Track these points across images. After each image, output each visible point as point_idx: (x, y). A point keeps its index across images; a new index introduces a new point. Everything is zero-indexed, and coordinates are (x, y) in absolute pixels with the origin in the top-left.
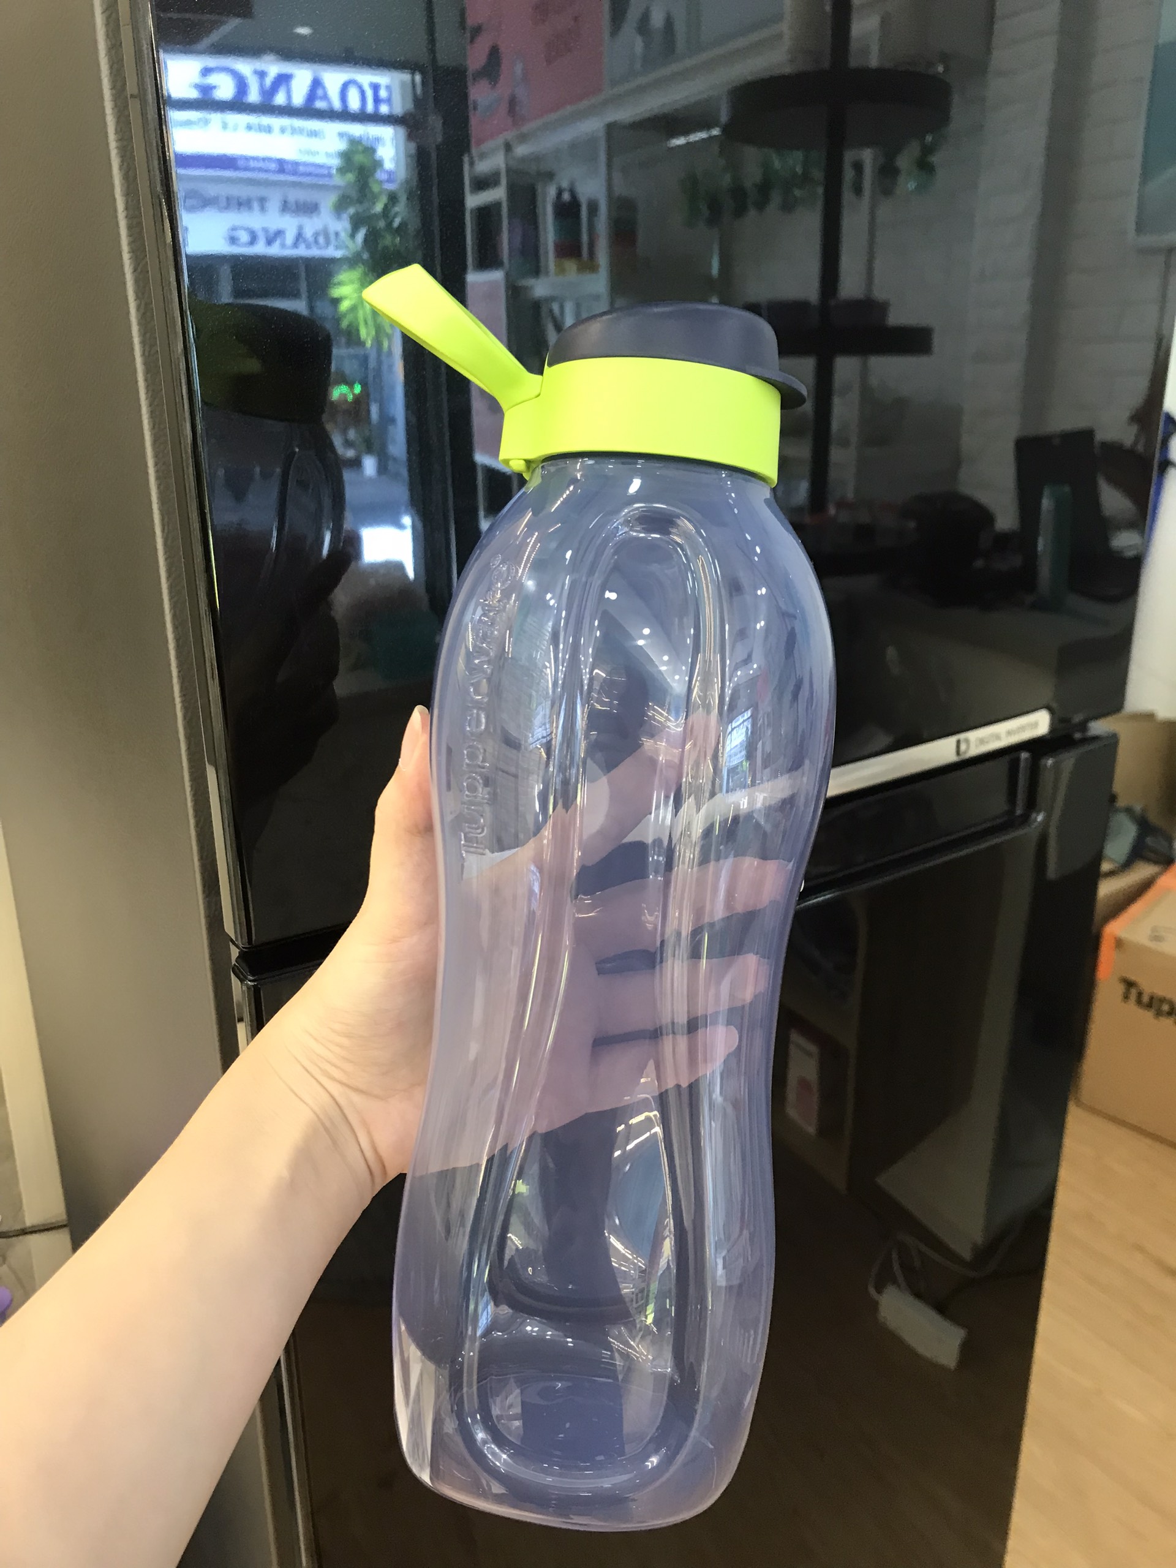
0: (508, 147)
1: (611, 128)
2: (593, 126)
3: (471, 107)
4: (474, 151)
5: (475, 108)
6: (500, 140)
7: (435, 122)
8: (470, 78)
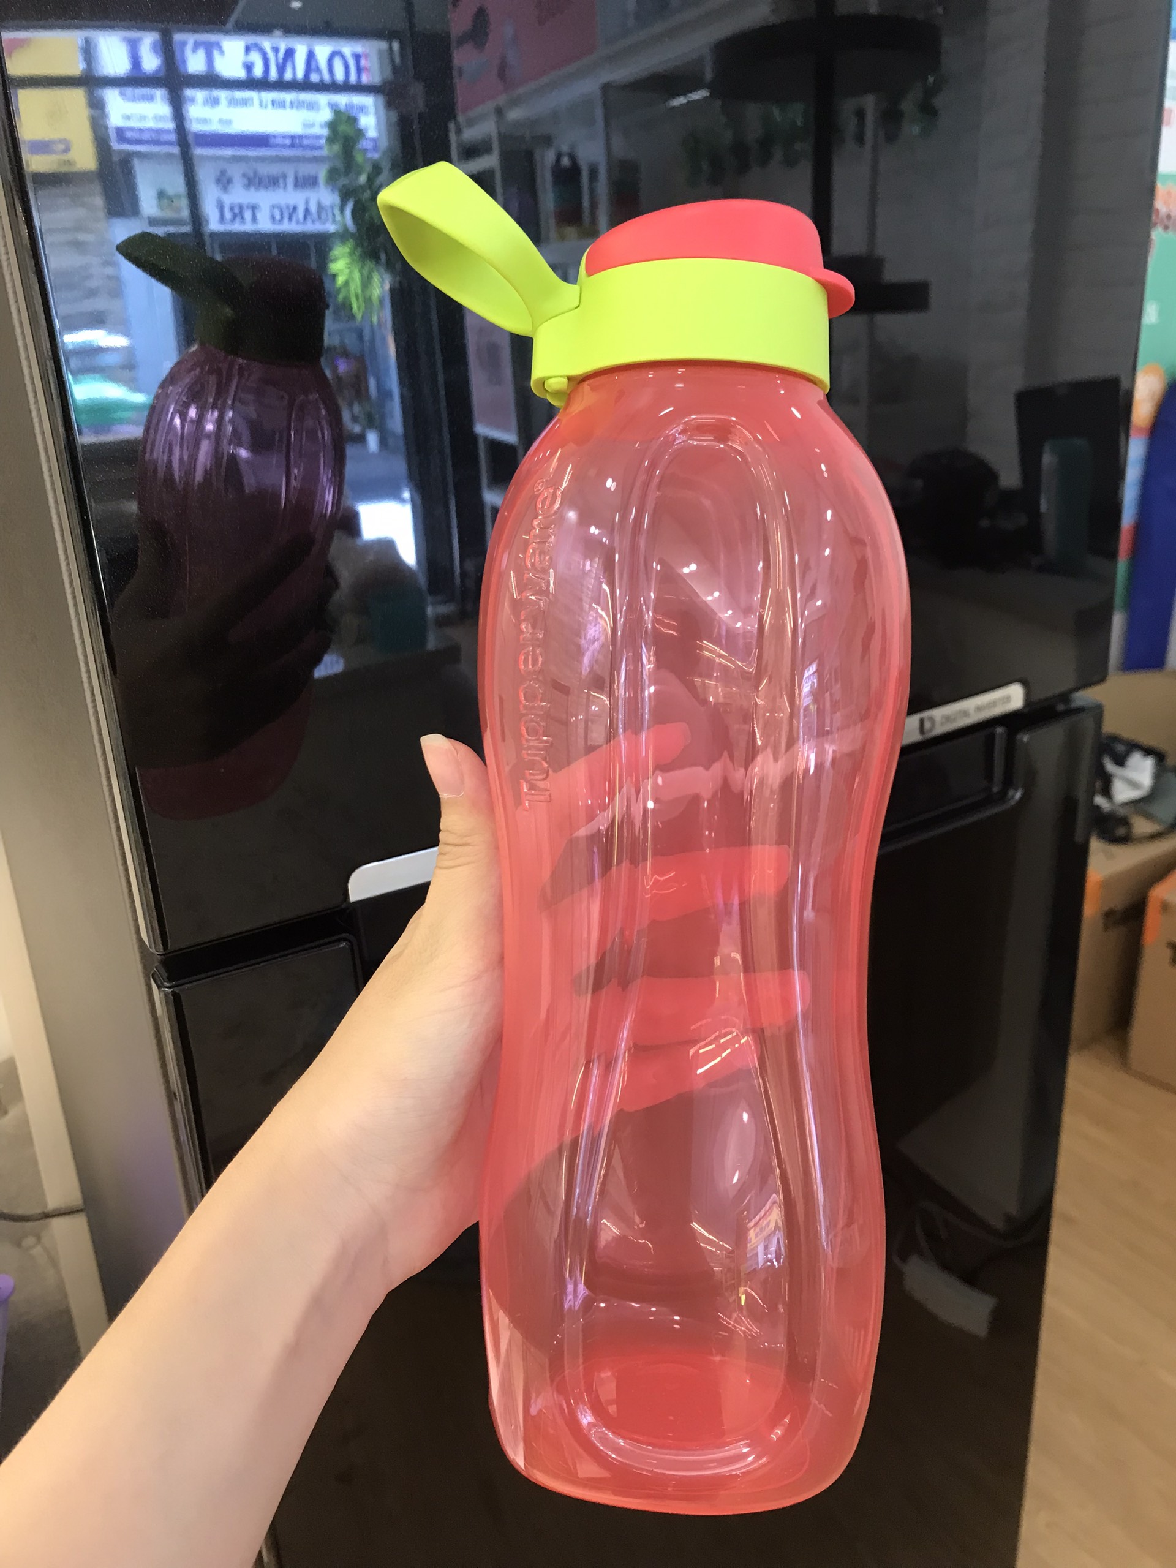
0: (499, 112)
1: (606, 88)
2: (589, 87)
3: (455, 73)
4: (461, 118)
5: (461, 74)
6: (490, 105)
7: (417, 89)
8: (454, 44)
